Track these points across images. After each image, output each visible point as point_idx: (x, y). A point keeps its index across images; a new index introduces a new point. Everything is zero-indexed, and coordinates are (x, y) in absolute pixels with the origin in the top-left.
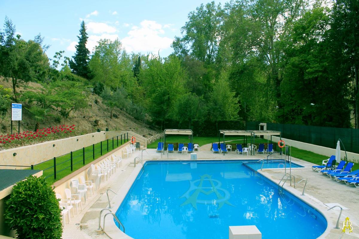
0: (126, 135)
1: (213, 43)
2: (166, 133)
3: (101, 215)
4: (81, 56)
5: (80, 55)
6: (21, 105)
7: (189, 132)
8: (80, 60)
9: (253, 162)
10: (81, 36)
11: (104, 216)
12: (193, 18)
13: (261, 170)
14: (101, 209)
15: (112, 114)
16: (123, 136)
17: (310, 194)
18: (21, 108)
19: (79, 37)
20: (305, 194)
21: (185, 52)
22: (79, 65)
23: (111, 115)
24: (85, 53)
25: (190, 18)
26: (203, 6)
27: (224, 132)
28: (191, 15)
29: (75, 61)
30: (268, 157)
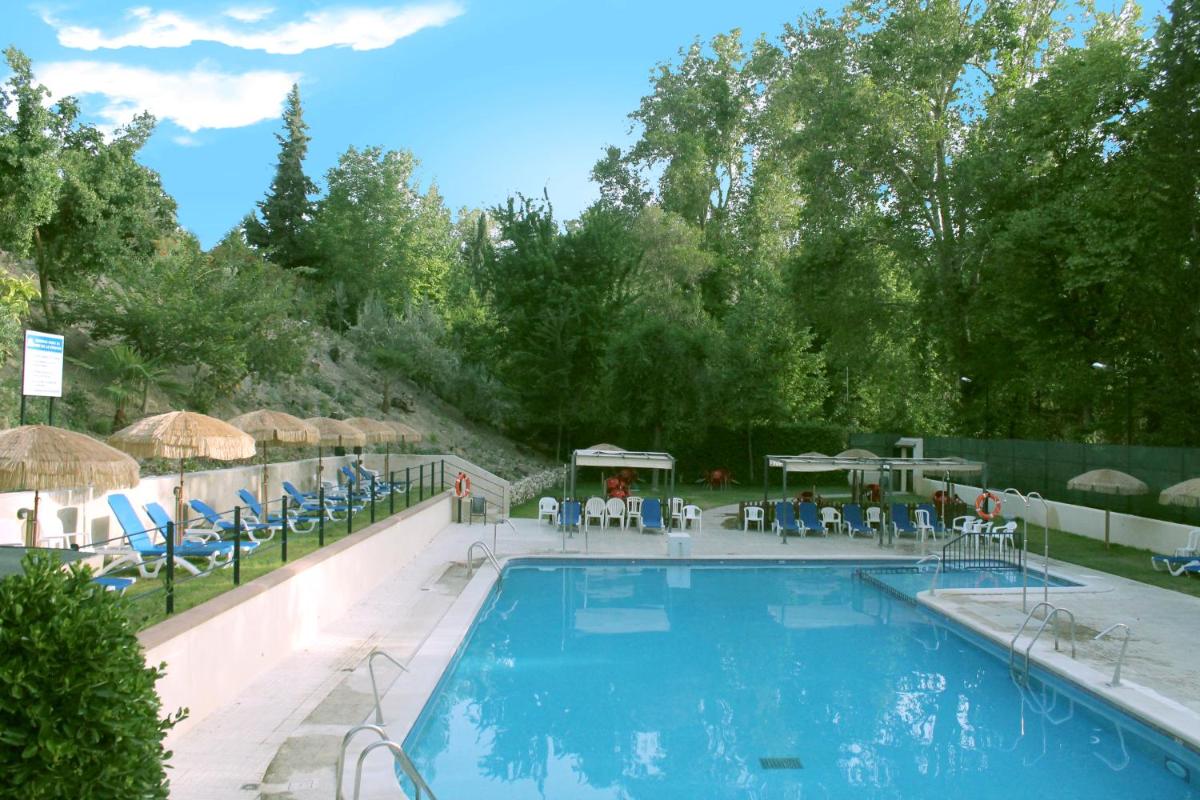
0: (438, 468)
1: (734, 169)
2: (581, 462)
3: (346, 750)
4: (287, 203)
5: (283, 198)
6: (59, 341)
7: (661, 462)
8: (284, 216)
9: (892, 569)
10: (288, 132)
11: (359, 756)
12: (666, 82)
13: (932, 594)
14: (345, 730)
15: (389, 400)
16: (427, 471)
17: (1143, 680)
18: (60, 351)
19: (279, 137)
20: (1122, 681)
21: (636, 199)
22: (279, 231)
23: (385, 402)
24: (298, 194)
25: (655, 84)
26: (702, 44)
27: (784, 463)
28: (659, 74)
29: (264, 218)
30: (947, 553)
